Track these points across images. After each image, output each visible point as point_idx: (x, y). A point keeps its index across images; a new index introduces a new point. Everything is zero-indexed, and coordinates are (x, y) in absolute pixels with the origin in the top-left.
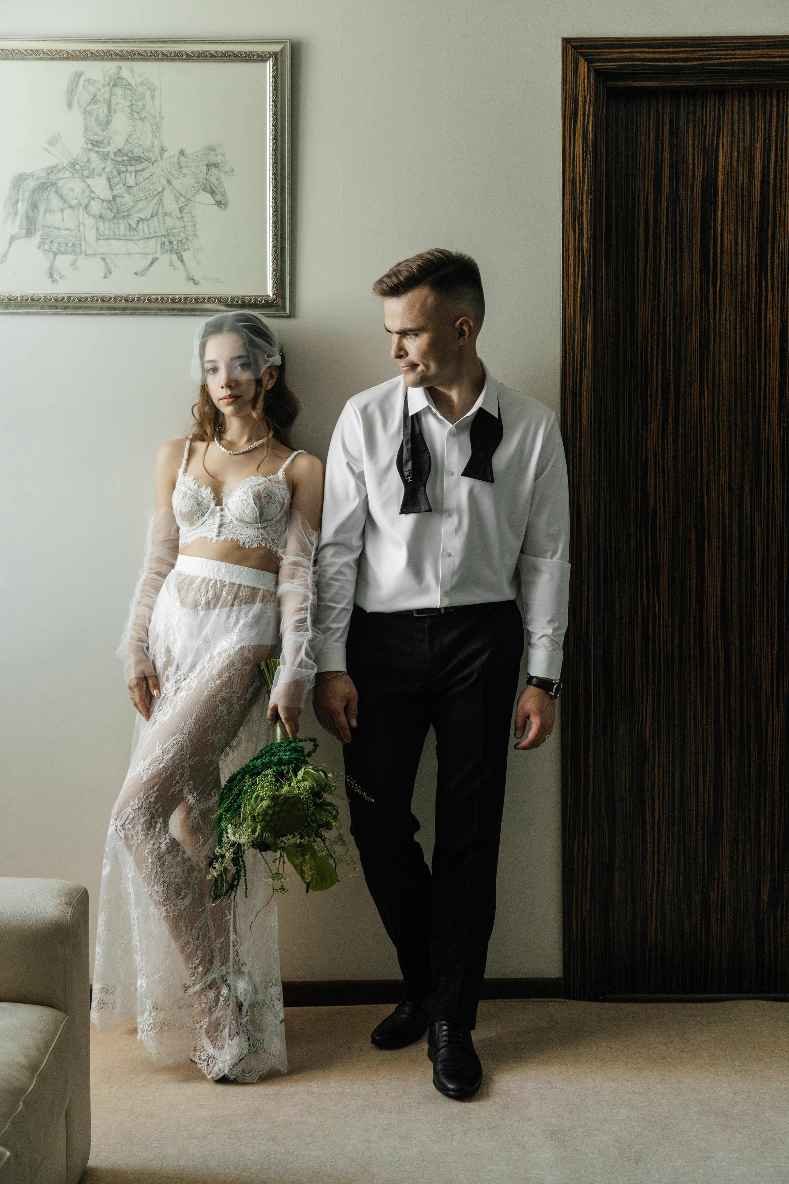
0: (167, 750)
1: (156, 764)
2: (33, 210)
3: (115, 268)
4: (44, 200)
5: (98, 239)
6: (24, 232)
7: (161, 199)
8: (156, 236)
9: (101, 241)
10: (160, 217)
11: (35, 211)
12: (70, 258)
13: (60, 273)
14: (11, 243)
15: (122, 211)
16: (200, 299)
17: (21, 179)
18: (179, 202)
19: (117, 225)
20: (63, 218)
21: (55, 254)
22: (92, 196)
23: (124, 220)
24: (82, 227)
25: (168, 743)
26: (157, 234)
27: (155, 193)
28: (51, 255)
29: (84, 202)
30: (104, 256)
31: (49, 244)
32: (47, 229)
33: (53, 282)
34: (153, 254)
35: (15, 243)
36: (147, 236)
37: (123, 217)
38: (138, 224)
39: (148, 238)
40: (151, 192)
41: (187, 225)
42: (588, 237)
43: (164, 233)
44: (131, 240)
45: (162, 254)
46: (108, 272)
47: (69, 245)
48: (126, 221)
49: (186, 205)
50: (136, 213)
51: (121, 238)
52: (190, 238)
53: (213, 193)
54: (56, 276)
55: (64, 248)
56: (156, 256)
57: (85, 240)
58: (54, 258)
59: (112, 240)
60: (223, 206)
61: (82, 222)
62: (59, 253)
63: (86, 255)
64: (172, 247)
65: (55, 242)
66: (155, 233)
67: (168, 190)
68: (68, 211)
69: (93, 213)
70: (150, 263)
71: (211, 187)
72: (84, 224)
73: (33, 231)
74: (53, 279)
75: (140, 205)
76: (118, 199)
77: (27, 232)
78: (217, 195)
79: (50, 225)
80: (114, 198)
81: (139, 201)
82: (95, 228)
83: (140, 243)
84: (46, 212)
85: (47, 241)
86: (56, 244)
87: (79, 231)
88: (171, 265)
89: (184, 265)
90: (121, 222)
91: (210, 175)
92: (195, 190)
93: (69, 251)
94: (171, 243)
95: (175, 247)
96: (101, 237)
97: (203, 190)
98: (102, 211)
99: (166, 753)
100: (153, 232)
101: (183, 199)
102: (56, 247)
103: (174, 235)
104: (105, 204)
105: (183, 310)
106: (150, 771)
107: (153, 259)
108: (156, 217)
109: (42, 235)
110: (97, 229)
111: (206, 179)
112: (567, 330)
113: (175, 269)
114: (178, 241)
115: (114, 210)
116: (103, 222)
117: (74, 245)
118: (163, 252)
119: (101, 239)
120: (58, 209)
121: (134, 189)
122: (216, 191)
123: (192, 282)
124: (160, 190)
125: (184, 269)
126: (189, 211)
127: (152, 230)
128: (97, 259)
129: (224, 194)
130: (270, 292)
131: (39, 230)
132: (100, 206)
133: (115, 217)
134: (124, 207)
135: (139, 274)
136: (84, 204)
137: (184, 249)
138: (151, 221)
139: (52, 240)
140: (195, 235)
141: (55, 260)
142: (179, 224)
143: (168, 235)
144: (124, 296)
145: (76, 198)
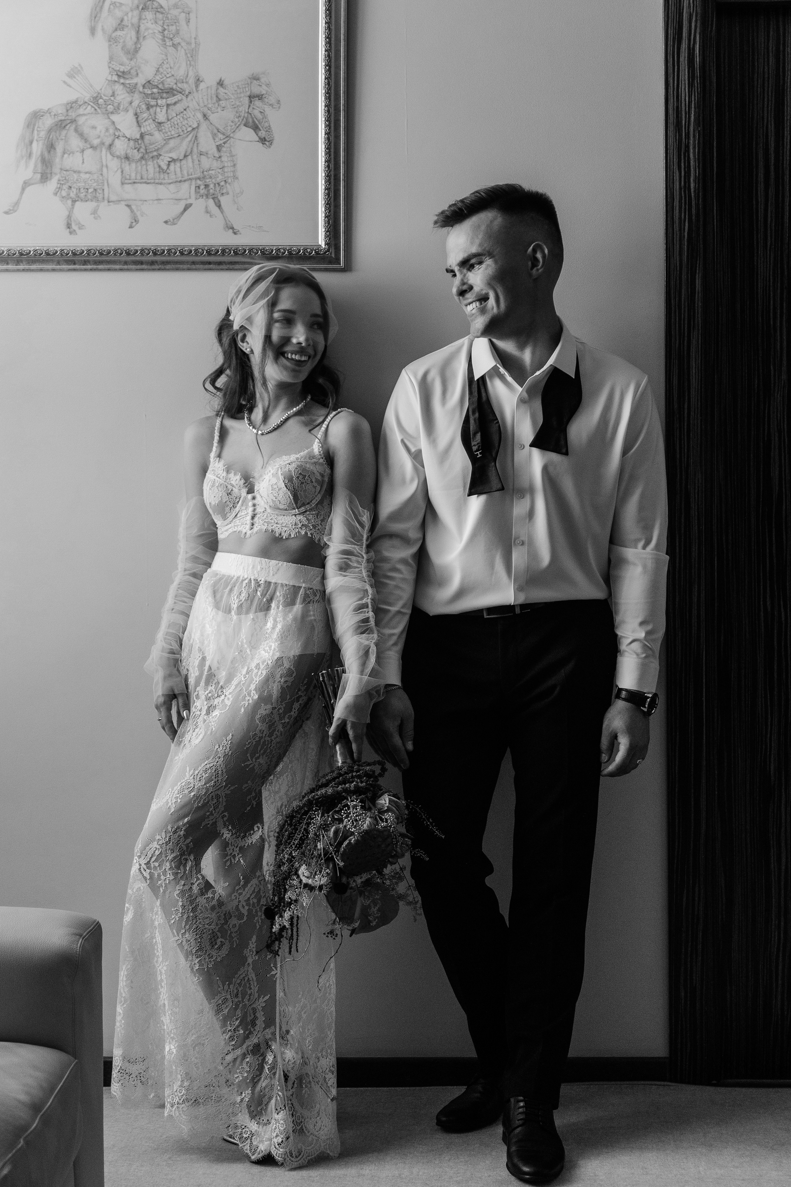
0: (199, 776)
1: (186, 791)
2: (49, 152)
3: (142, 216)
4: (62, 139)
5: (123, 184)
6: (39, 176)
7: (196, 137)
8: (190, 179)
9: (126, 186)
10: (195, 157)
11: (52, 152)
12: (92, 205)
13: (79, 223)
14: (23, 189)
15: (150, 150)
16: (240, 250)
17: (36, 116)
18: (217, 139)
19: (145, 167)
20: (83, 160)
21: (74, 201)
22: (117, 134)
23: (153, 161)
24: (105, 170)
25: (200, 768)
26: (190, 177)
27: (190, 129)
28: (69, 202)
29: (108, 141)
30: (130, 203)
31: (67, 190)
32: (65, 172)
33: (71, 233)
34: (186, 199)
35: (28, 190)
36: (180, 179)
37: (152, 157)
38: (169, 165)
39: (180, 181)
40: (185, 128)
41: (226, 165)
42: (696, 175)
43: (199, 175)
44: (161, 184)
45: (196, 199)
46: (134, 221)
47: (90, 190)
48: (155, 162)
49: (224, 143)
50: (167, 152)
51: (149, 181)
52: (230, 181)
53: (256, 128)
54: (74, 227)
55: (84, 194)
56: (189, 201)
57: (108, 184)
58: (73, 205)
59: (139, 184)
60: (267, 143)
61: (104, 164)
62: (78, 201)
63: (109, 202)
64: (208, 191)
65: (74, 188)
66: (188, 175)
67: (204, 126)
68: (89, 152)
69: (118, 153)
70: (182, 209)
71: (253, 122)
72: (107, 166)
73: (49, 176)
74: (71, 230)
75: (172, 143)
76: (147, 137)
77: (42, 176)
78: (260, 130)
79: (68, 168)
80: (142, 136)
81: (171, 138)
82: (120, 171)
83: (172, 187)
84: (64, 153)
85: (65, 187)
86: (75, 190)
87: (102, 174)
88: (207, 212)
89: (222, 212)
90: (150, 163)
91: (253, 108)
92: (235, 125)
93: (89, 197)
94: (207, 186)
95: (211, 191)
96: (126, 181)
97: (245, 125)
98: (128, 151)
99: (198, 779)
100: (186, 174)
101: (220, 136)
102: (75, 193)
103: (211, 177)
104: (132, 143)
105: (220, 263)
106: (179, 801)
107: (186, 205)
108: (190, 157)
109: (59, 180)
110: (122, 172)
111: (248, 112)
112: (672, 283)
113: (211, 216)
114: (215, 184)
115: (142, 150)
116: (129, 164)
117: (95, 190)
118: (198, 197)
119: (126, 183)
120: (78, 149)
121: (166, 125)
122: (260, 126)
123: (231, 231)
124: (195, 125)
125: (221, 215)
126: (228, 149)
127: (185, 172)
128: (122, 206)
129: (269, 130)
130: (322, 241)
131: (56, 174)
132: (126, 145)
133: (142, 158)
134: (154, 146)
135: (170, 223)
136: (107, 143)
137: (222, 194)
138: (184, 162)
139: (70, 186)
140: (235, 178)
141: (73, 208)
142: (216, 164)
143: (204, 177)
144: (153, 248)
145: (99, 137)
